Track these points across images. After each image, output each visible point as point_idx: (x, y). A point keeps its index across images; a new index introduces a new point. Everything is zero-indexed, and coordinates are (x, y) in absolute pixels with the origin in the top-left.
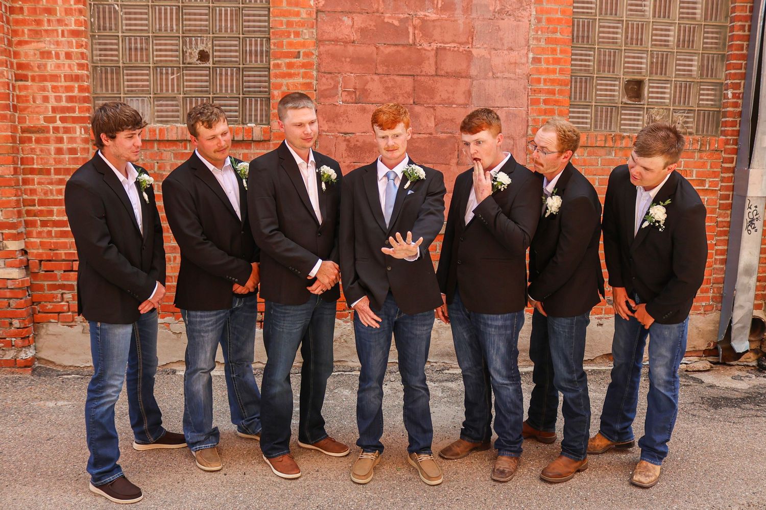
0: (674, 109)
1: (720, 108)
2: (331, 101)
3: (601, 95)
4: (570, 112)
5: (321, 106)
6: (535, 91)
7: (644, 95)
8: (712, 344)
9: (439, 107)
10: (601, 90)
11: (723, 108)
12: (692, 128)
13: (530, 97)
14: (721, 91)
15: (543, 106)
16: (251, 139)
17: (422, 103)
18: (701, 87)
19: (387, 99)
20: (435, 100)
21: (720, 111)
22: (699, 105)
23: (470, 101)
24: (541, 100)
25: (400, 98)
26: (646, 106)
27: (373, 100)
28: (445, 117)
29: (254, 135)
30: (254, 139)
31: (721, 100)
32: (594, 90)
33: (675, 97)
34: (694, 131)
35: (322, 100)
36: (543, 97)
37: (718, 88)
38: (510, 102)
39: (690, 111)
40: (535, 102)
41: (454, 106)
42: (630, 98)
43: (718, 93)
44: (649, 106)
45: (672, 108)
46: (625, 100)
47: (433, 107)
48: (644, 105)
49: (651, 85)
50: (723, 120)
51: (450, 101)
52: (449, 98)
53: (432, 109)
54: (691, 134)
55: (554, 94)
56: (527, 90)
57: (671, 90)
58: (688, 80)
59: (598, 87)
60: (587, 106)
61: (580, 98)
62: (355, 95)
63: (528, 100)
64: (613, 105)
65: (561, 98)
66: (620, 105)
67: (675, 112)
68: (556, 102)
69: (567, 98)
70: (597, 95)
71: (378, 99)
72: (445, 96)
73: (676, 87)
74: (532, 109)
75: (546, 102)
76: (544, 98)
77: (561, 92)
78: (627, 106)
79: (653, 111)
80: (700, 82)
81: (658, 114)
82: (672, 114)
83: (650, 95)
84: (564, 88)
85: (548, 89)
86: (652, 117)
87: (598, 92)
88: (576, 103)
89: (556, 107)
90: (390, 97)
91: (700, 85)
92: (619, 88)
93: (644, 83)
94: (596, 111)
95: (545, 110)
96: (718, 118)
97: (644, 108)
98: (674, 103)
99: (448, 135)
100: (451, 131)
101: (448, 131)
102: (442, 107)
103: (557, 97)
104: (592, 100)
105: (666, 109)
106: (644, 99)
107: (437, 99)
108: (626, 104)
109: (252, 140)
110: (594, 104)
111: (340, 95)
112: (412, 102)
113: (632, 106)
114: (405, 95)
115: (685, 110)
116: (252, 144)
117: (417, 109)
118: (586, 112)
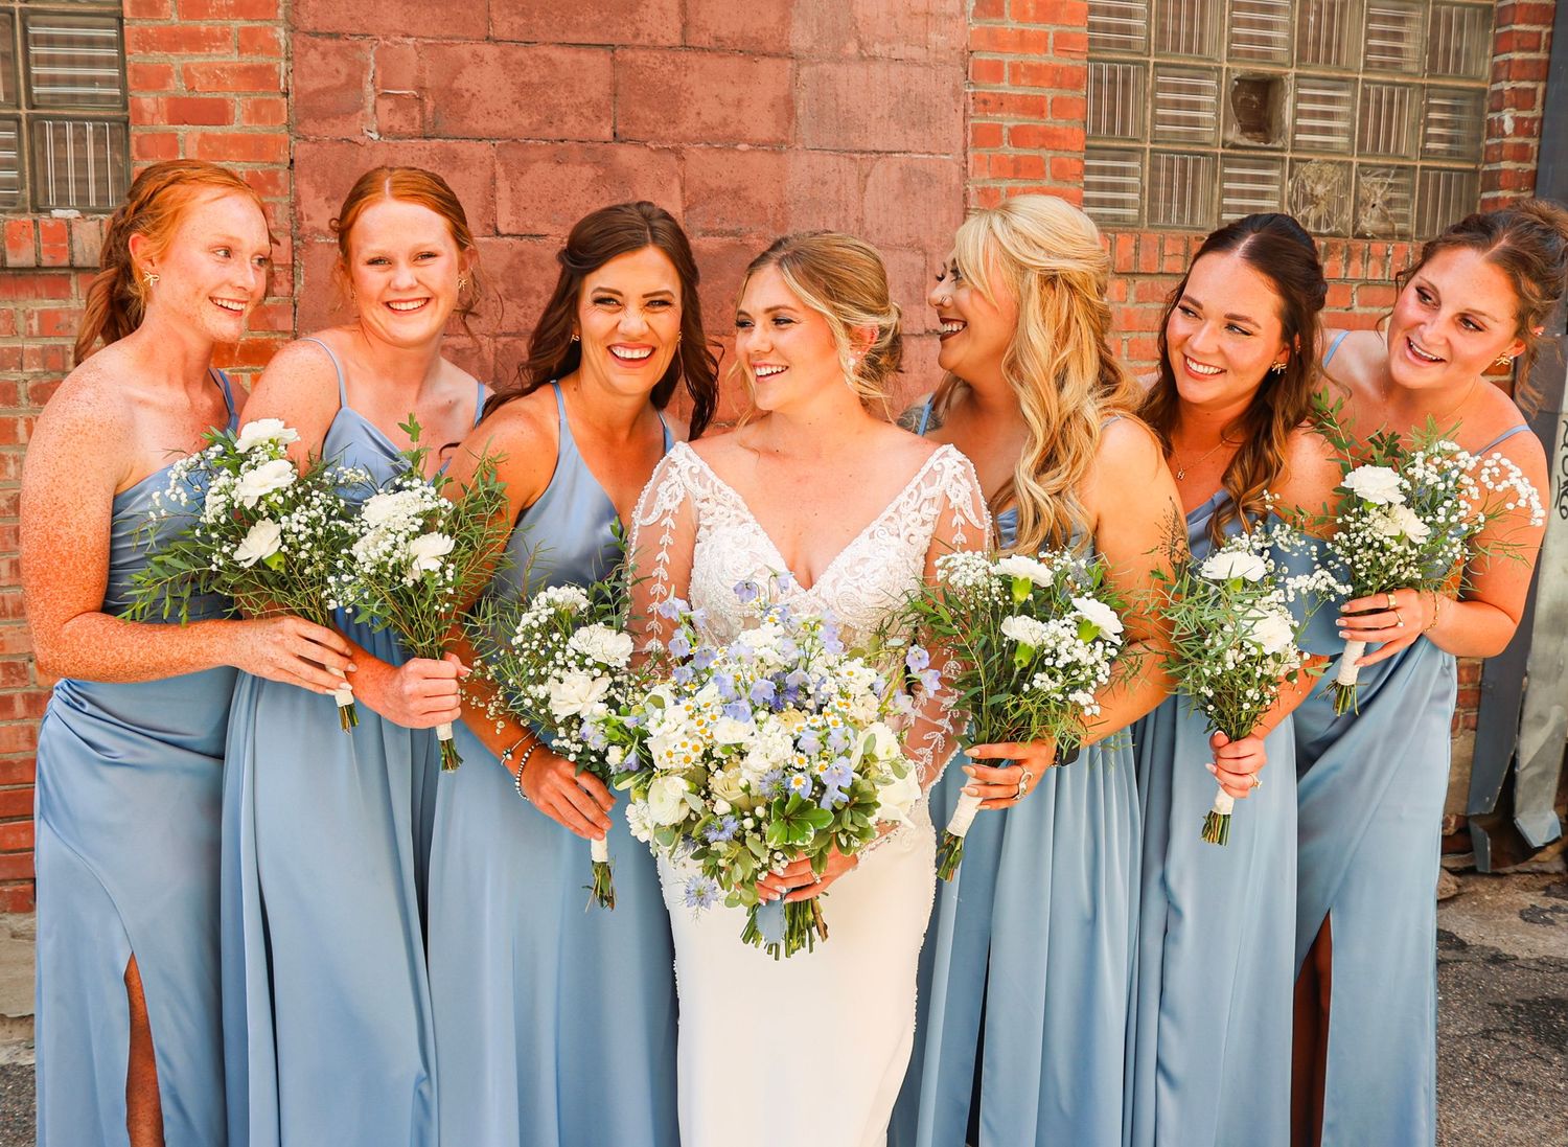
0: (1361, 165)
1: (1477, 161)
2: (340, 129)
3: (1164, 120)
4: (1088, 170)
5: (308, 146)
6: (985, 102)
7: (1282, 122)
8: (1453, 821)
9: (695, 153)
10: (1164, 104)
11: (1487, 162)
12: (1404, 218)
13: (971, 122)
14: (1479, 112)
15: (1009, 151)
16: (65, 262)
17: (640, 136)
18: (1433, 101)
19: (526, 122)
20: (682, 128)
21: (1475, 172)
22: (1426, 154)
23: (791, 132)
24: (1005, 132)
25: (571, 120)
26: (1288, 155)
27: (480, 125)
28: (714, 183)
29: (77, 248)
30: (79, 261)
31: (1478, 139)
32: (1150, 106)
33: (1363, 130)
34: (1412, 228)
35: (310, 126)
36: (1009, 121)
37: (1468, 103)
38: (913, 135)
39: (1401, 170)
40: (986, 137)
41: (743, 147)
42: (1244, 129)
43: (1466, 117)
44: (1296, 155)
45: (1355, 160)
46: (1234, 135)
47: (677, 152)
48: (1282, 150)
49: (1301, 91)
50: (1485, 196)
51: (730, 131)
52: (725, 123)
53: (672, 158)
54: (1403, 236)
55: (1041, 113)
56: (962, 98)
57: (1354, 109)
58: (1398, 80)
59: (1160, 96)
60: (1127, 154)
61: (1111, 130)
62: (422, 111)
63: (965, 129)
64: (1202, 149)
65: (1061, 123)
66: (1220, 151)
67: (1364, 174)
68: (1048, 138)
69: (1076, 124)
70: (1157, 119)
71: (499, 125)
72: (712, 113)
73: (1365, 99)
74: (979, 158)
75: (1018, 136)
76: (1012, 124)
77: (1060, 106)
78: (1238, 152)
79: (1309, 170)
80: (1430, 86)
81: (1320, 178)
82: (1357, 177)
83: (1300, 122)
84: (1068, 94)
85: (1024, 97)
86: (1304, 186)
87: (1160, 112)
88: (1098, 143)
89: (1048, 154)
90: (536, 118)
91: (1429, 96)
92: (1218, 99)
93: (1283, 88)
94: (1155, 168)
95: (1017, 160)
96: (1471, 189)
97: (1283, 160)
98: (1362, 146)
99: (727, 240)
100: (734, 227)
101: (726, 227)
102: (705, 151)
103: (1049, 121)
104: (1144, 133)
105: (1340, 163)
106: (1281, 134)
107: (689, 125)
108: (1235, 147)
109: (71, 267)
110: (1148, 146)
111: (370, 110)
112: (607, 133)
113: (1253, 153)
114: (587, 112)
115: (1388, 166)
116: (73, 280)
117: (626, 155)
118: (1123, 172)
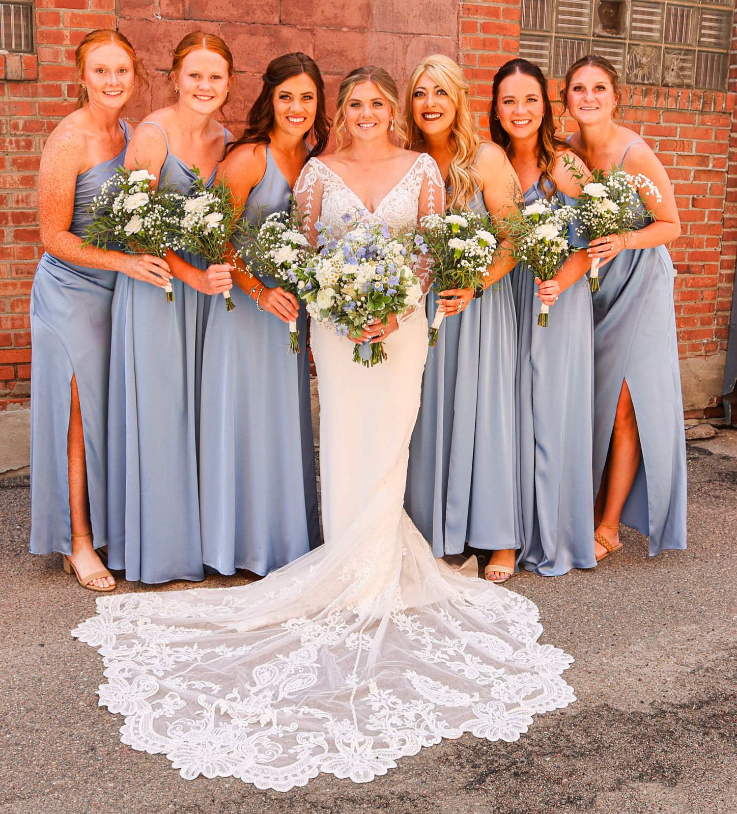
0: (666, 48)
1: (727, 48)
2: (141, 13)
3: (563, 22)
4: (523, 46)
5: (126, 22)
6: (469, 9)
7: (625, 24)
8: (715, 400)
9: (320, 31)
10: (563, 13)
11: (733, 49)
12: (690, 77)
13: (461, 20)
14: (729, 23)
15: (481, 35)
16: (3, 77)
17: (293, 22)
18: (704, 16)
19: (236, 13)
20: (314, 19)
21: (727, 54)
22: (700, 44)
23: (369, 23)
24: (479, 25)
25: (258, 13)
26: (627, 42)
27: (213, 14)
28: (330, 47)
29: (8, 70)
30: (10, 77)
31: (728, 37)
32: (555, 13)
33: (667, 30)
34: (693, 83)
35: (126, 12)
36: (481, 20)
37: (724, 18)
38: (432, 25)
39: (687, 52)
40: (469, 27)
41: (345, 29)
42: (605, 27)
43: (724, 25)
44: (632, 42)
45: (663, 46)
46: (599, 30)
47: (311, 31)
48: (625, 39)
49: (635, 8)
50: (732, 67)
51: (338, 21)
52: (336, 17)
53: (309, 34)
54: (688, 86)
55: (497, 16)
56: (457, 7)
57: (662, 18)
58: (686, 4)
59: (560, 8)
60: (544, 38)
61: (535, 25)
62: (184, 6)
63: (458, 23)
64: (582, 37)
65: (508, 22)
66: (592, 38)
67: (668, 53)
68: (501, 29)
69: (516, 23)
70: (558, 21)
71: (222, 14)
72: (329, 12)
73: (669, 14)
74: (465, 38)
75: (485, 28)
76: (482, 21)
77: (507, 13)
78: (601, 39)
79: (638, 50)
80: (703, 8)
81: (644, 54)
82: (664, 54)
83: (634, 24)
84: (511, 6)
85: (489, 7)
86: (636, 58)
87: (560, 17)
88: (528, 32)
89: (500, 38)
90: (241, 11)
91: (702, 13)
92: (591, 11)
93: (626, 6)
94: (557, 46)
95: (484, 40)
96: (725, 64)
97: (625, 44)
98: (667, 38)
99: (336, 77)
100: (340, 71)
101: (336, 70)
102: (326, 31)
103: (502, 21)
104: (552, 28)
105: (655, 47)
106: (625, 30)
107: (318, 17)
108: (599, 36)
109: (6, 80)
110: (554, 34)
111: (157, 4)
112: (276, 20)
113: (609, 40)
114: (267, 9)
115: (681, 50)
116: (6, 86)
117: (286, 32)
118: (542, 48)
